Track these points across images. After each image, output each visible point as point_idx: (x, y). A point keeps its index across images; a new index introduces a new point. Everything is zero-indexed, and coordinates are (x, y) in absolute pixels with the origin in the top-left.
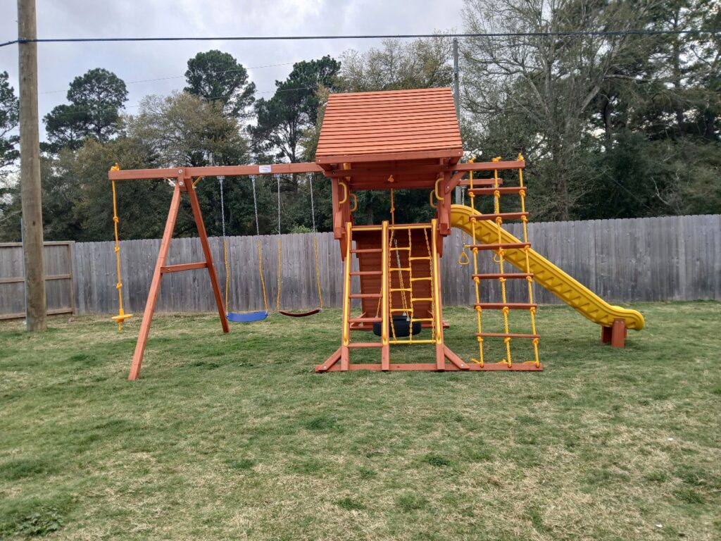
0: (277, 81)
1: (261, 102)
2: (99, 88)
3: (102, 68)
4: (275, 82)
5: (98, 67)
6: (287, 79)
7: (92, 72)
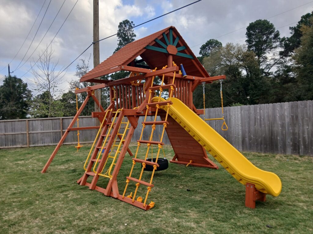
0: (290, 27)
1: (284, 39)
2: (212, 47)
3: (212, 39)
4: (289, 28)
5: (210, 39)
6: (297, 25)
7: (208, 42)
